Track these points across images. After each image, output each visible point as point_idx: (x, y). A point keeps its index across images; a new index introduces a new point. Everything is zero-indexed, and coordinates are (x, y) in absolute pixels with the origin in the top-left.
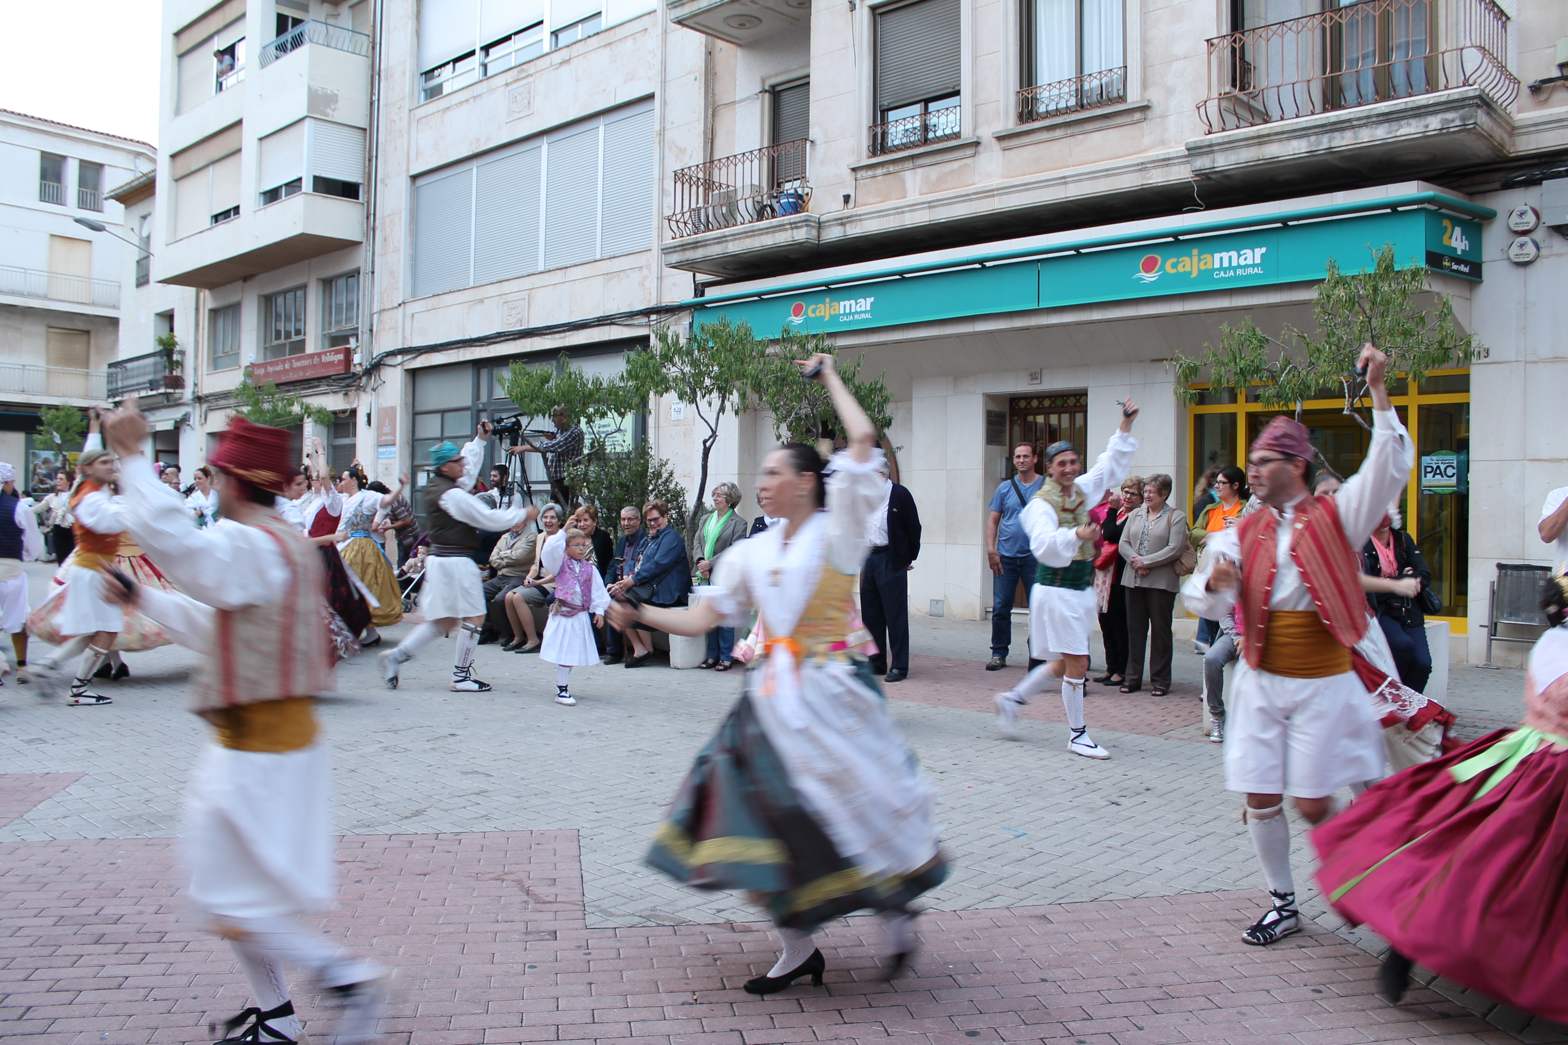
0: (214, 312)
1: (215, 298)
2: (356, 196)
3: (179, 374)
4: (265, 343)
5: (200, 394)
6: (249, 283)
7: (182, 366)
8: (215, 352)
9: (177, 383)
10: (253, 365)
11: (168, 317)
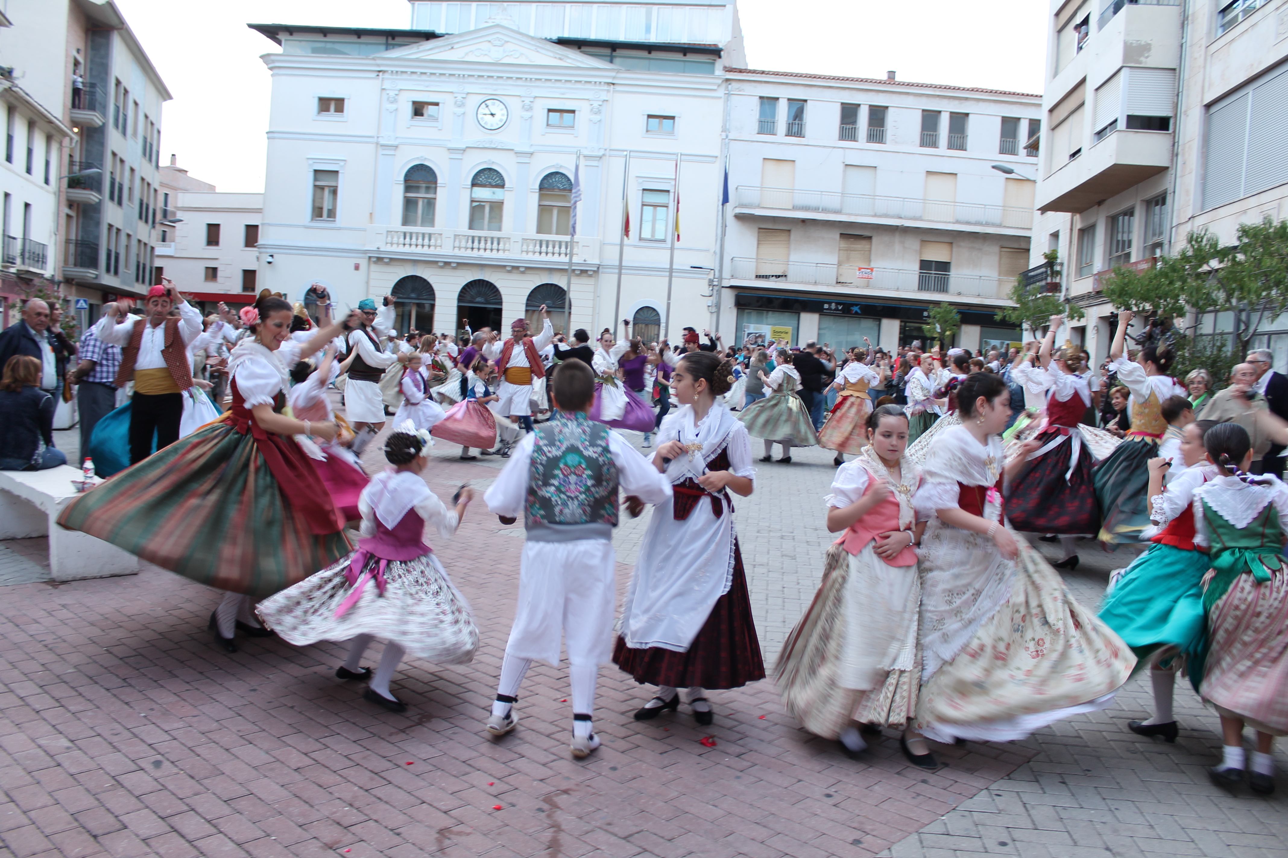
0: (1082, 231)
1: (1082, 220)
2: (1167, 129)
3: (1058, 280)
4: (1110, 254)
5: (1069, 297)
6: (1102, 207)
7: (1061, 275)
8: (1081, 264)
9: (1056, 287)
10: (1099, 274)
11: (1055, 236)
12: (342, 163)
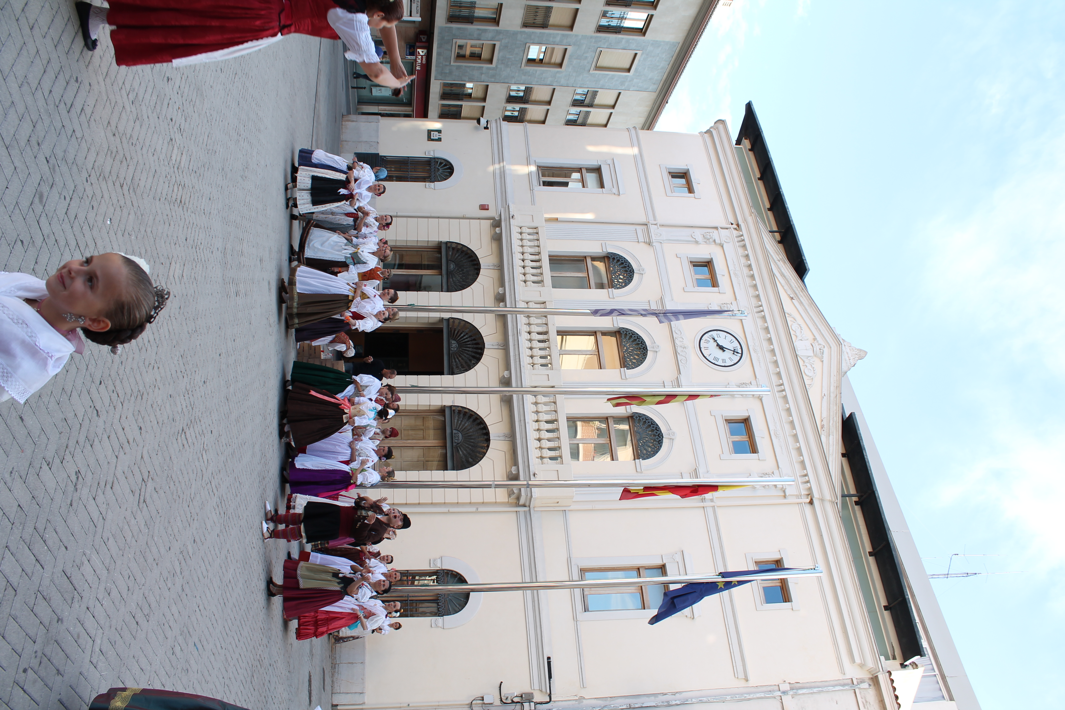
12: (615, 190)
